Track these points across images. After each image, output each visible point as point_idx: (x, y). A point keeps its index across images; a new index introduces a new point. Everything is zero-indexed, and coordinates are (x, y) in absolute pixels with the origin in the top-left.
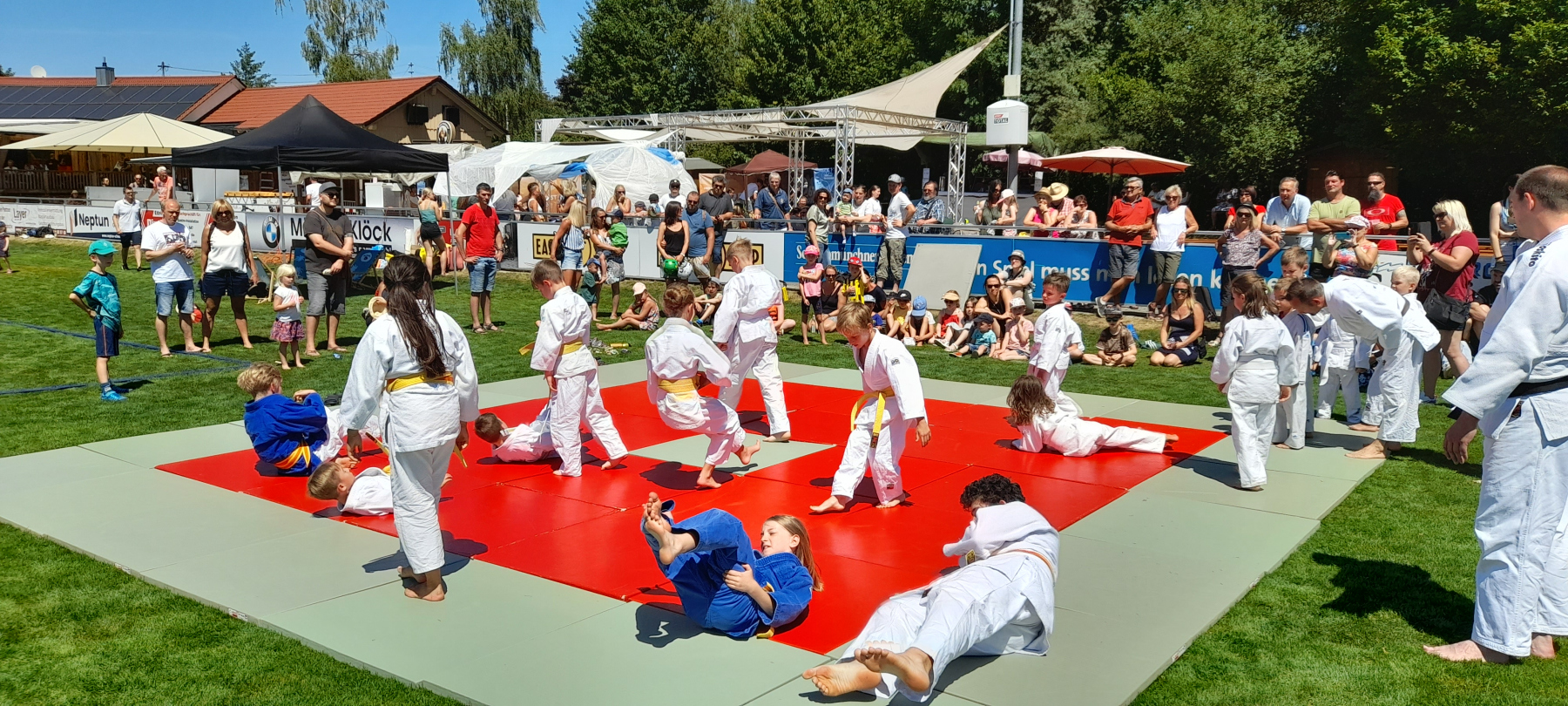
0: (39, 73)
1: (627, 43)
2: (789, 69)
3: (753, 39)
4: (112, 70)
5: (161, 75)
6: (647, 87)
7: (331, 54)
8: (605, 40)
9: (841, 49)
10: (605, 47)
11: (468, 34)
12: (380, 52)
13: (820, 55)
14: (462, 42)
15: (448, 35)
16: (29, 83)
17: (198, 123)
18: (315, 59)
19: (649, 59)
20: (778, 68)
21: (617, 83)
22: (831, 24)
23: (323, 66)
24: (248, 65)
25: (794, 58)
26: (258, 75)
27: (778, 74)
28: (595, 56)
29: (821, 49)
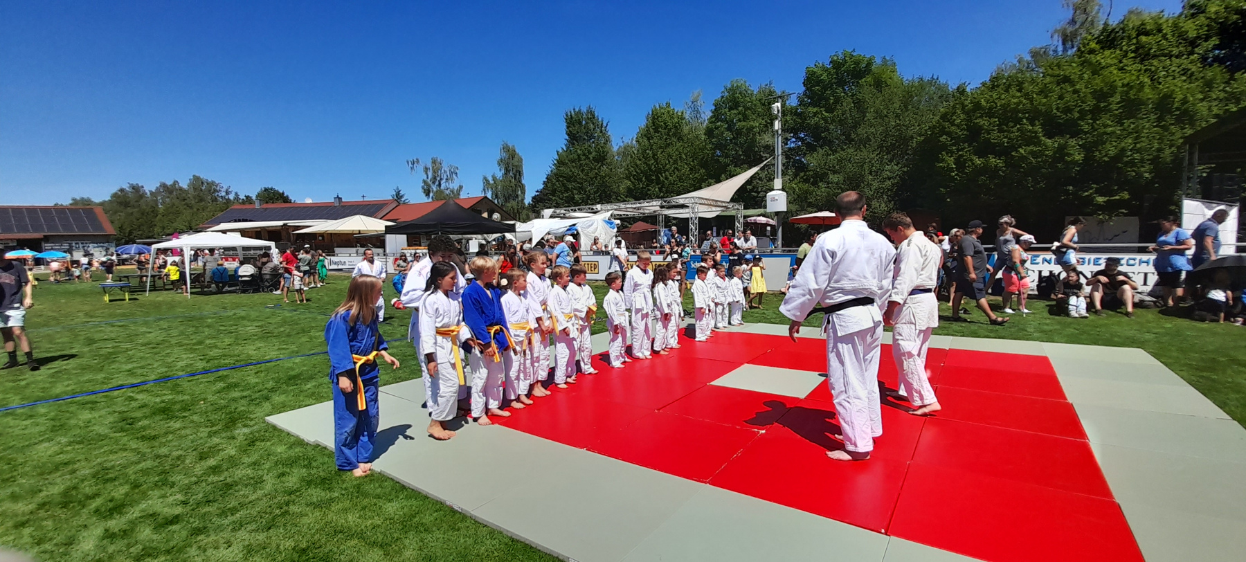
0: (309, 201)
1: (572, 177)
2: (648, 185)
3: (630, 173)
4: (341, 198)
5: (362, 200)
6: (580, 196)
7: (435, 189)
8: (561, 176)
9: (672, 176)
10: (561, 179)
11: (494, 179)
12: (456, 189)
13: (661, 178)
14: (492, 182)
15: (485, 178)
16: (305, 206)
17: (381, 219)
18: (427, 193)
19: (582, 183)
20: (643, 184)
21: (567, 195)
22: (666, 164)
23: (431, 195)
24: (398, 196)
25: (650, 181)
26: (403, 199)
27: (643, 188)
28: (557, 183)
29: (662, 176)
